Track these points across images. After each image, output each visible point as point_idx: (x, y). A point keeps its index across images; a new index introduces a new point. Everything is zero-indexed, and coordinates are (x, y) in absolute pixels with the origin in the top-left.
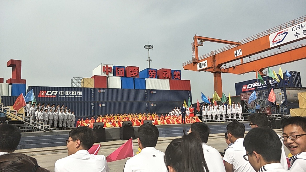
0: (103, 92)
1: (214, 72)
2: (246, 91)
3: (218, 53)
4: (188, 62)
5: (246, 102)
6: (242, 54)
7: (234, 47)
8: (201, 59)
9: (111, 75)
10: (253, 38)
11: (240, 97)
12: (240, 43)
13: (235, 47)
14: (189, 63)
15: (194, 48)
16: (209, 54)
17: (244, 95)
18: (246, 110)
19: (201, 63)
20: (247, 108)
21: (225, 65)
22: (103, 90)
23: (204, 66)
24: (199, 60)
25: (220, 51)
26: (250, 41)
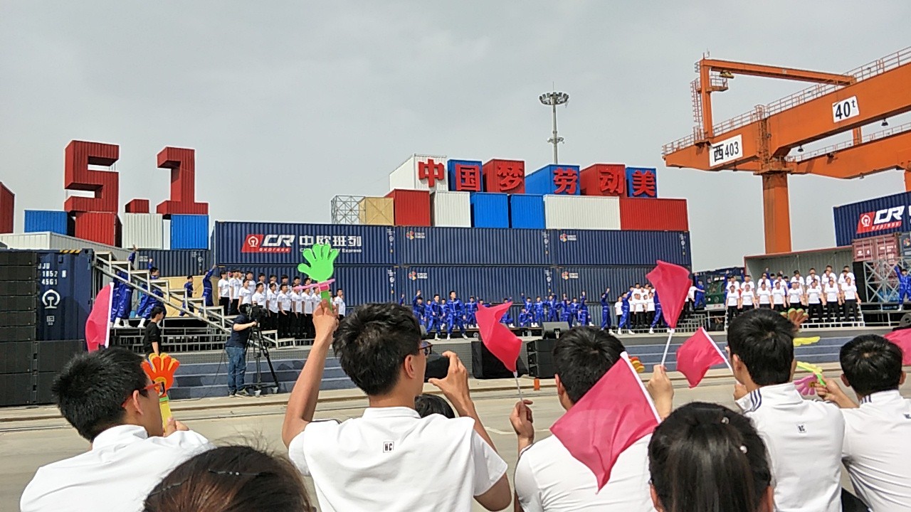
0: (421, 239)
1: (763, 171)
2: (870, 233)
3: (779, 111)
4: (679, 143)
5: (873, 268)
6: (857, 113)
7: (833, 90)
8: (720, 133)
9: (442, 187)
10: (896, 60)
11: (851, 252)
12: (851, 77)
13: (836, 91)
14: (683, 143)
15: (699, 99)
16: (749, 114)
17: (865, 245)
18: (871, 294)
19: (722, 145)
20: (875, 287)
21: (801, 150)
22: (421, 232)
23: (732, 155)
24: (716, 135)
25: (785, 106)
26: (886, 69)
